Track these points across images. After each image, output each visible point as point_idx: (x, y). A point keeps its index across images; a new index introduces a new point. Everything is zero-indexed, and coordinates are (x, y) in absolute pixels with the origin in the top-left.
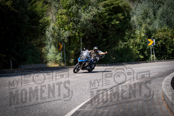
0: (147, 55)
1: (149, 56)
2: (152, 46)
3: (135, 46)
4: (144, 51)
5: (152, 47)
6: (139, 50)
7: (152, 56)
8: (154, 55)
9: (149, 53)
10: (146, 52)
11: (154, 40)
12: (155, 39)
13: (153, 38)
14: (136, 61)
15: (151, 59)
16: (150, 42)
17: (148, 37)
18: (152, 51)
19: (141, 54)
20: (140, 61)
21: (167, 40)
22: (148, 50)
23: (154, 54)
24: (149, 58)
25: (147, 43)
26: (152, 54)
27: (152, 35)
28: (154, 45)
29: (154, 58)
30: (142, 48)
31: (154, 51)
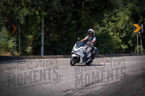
1: (134, 47)
2: (139, 33)
3: (117, 33)
4: (128, 40)
6: (121, 38)
7: (138, 46)
10: (130, 42)
11: (142, 25)
13: (141, 22)
14: (117, 53)
15: (137, 50)
16: (136, 28)
17: (134, 22)
18: (139, 40)
19: (123, 44)
20: (123, 53)
22: (133, 39)
24: (135, 50)
25: (132, 29)
26: (138, 45)
27: (140, 18)
28: (142, 32)
29: (141, 50)
30: (125, 35)
31: (141, 40)
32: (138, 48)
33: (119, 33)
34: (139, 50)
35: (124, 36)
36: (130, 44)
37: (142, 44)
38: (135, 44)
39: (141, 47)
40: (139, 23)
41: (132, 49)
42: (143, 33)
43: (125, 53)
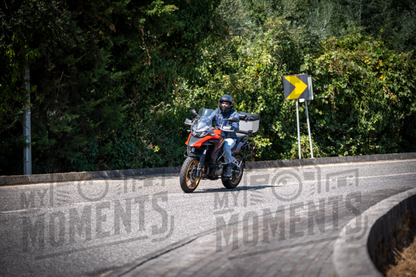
0: (281, 136)
1: (289, 141)
2: (302, 100)
3: (238, 103)
4: (271, 122)
5: (300, 104)
7: (300, 139)
8: (309, 138)
9: (290, 129)
10: (277, 127)
11: (310, 79)
12: (313, 75)
13: (305, 71)
15: (297, 151)
16: (293, 88)
17: (288, 69)
18: (303, 120)
19: (258, 134)
20: (257, 159)
21: (360, 79)
22: (285, 119)
23: (307, 134)
24: (291, 148)
25: (283, 89)
26: (301, 135)
27: (303, 60)
28: (310, 99)
29: (309, 150)
30: (262, 109)
31: (308, 120)
32: (302, 145)
33: (247, 103)
34: (302, 148)
35: (261, 111)
36: (277, 132)
37: (311, 132)
38: (292, 133)
39: (309, 142)
40: (301, 73)
41: (285, 147)
42: (312, 101)
43: (264, 158)
